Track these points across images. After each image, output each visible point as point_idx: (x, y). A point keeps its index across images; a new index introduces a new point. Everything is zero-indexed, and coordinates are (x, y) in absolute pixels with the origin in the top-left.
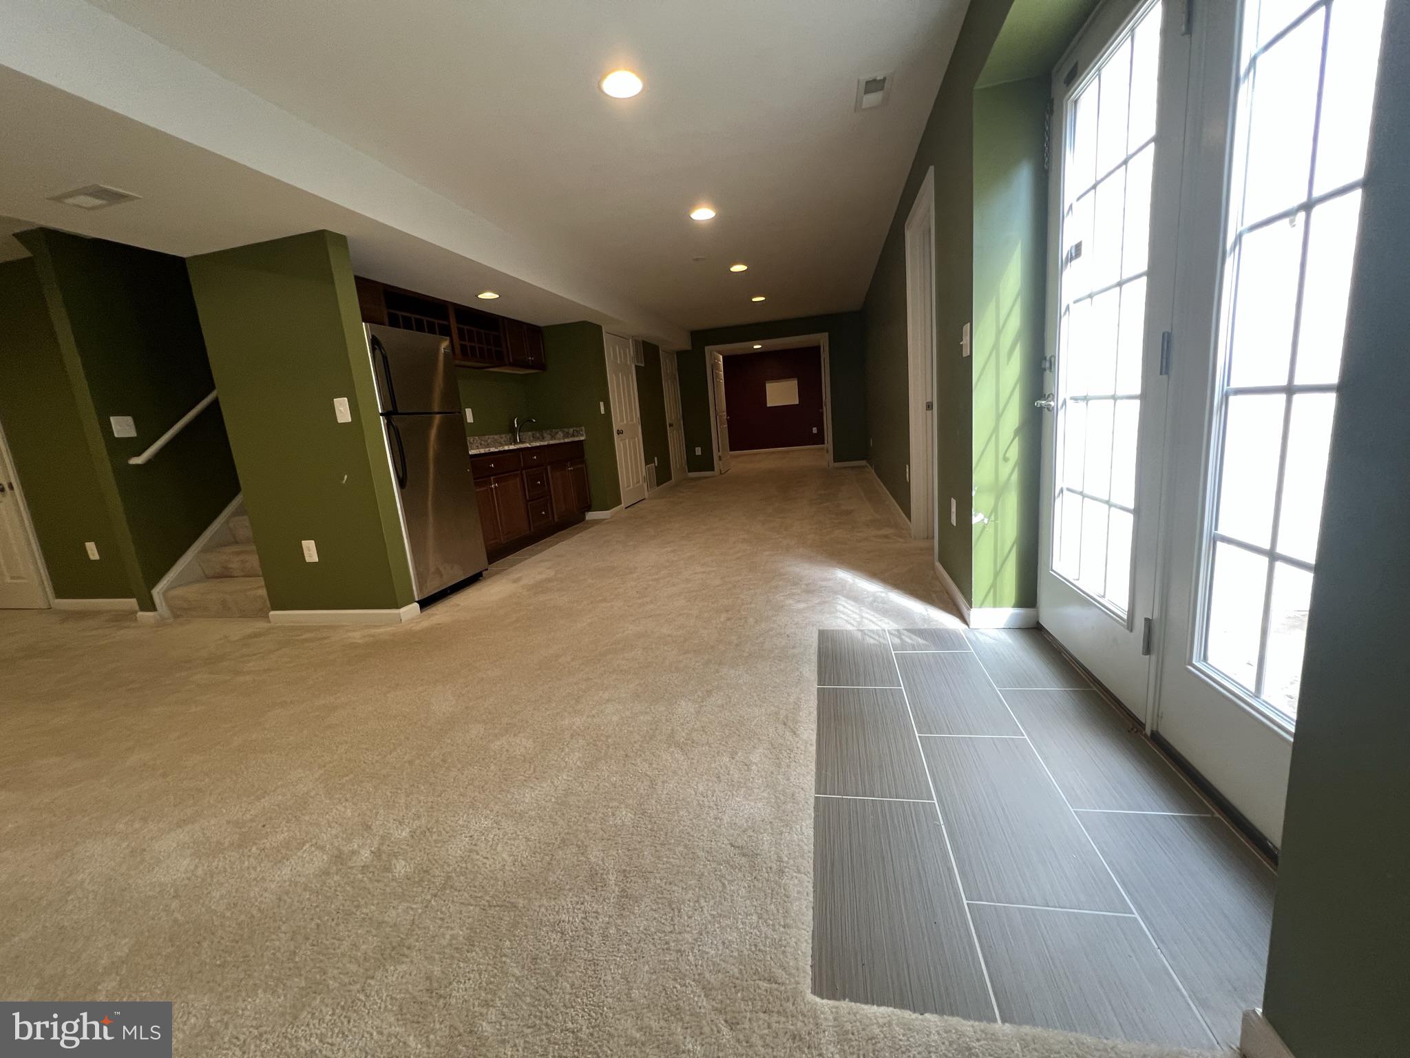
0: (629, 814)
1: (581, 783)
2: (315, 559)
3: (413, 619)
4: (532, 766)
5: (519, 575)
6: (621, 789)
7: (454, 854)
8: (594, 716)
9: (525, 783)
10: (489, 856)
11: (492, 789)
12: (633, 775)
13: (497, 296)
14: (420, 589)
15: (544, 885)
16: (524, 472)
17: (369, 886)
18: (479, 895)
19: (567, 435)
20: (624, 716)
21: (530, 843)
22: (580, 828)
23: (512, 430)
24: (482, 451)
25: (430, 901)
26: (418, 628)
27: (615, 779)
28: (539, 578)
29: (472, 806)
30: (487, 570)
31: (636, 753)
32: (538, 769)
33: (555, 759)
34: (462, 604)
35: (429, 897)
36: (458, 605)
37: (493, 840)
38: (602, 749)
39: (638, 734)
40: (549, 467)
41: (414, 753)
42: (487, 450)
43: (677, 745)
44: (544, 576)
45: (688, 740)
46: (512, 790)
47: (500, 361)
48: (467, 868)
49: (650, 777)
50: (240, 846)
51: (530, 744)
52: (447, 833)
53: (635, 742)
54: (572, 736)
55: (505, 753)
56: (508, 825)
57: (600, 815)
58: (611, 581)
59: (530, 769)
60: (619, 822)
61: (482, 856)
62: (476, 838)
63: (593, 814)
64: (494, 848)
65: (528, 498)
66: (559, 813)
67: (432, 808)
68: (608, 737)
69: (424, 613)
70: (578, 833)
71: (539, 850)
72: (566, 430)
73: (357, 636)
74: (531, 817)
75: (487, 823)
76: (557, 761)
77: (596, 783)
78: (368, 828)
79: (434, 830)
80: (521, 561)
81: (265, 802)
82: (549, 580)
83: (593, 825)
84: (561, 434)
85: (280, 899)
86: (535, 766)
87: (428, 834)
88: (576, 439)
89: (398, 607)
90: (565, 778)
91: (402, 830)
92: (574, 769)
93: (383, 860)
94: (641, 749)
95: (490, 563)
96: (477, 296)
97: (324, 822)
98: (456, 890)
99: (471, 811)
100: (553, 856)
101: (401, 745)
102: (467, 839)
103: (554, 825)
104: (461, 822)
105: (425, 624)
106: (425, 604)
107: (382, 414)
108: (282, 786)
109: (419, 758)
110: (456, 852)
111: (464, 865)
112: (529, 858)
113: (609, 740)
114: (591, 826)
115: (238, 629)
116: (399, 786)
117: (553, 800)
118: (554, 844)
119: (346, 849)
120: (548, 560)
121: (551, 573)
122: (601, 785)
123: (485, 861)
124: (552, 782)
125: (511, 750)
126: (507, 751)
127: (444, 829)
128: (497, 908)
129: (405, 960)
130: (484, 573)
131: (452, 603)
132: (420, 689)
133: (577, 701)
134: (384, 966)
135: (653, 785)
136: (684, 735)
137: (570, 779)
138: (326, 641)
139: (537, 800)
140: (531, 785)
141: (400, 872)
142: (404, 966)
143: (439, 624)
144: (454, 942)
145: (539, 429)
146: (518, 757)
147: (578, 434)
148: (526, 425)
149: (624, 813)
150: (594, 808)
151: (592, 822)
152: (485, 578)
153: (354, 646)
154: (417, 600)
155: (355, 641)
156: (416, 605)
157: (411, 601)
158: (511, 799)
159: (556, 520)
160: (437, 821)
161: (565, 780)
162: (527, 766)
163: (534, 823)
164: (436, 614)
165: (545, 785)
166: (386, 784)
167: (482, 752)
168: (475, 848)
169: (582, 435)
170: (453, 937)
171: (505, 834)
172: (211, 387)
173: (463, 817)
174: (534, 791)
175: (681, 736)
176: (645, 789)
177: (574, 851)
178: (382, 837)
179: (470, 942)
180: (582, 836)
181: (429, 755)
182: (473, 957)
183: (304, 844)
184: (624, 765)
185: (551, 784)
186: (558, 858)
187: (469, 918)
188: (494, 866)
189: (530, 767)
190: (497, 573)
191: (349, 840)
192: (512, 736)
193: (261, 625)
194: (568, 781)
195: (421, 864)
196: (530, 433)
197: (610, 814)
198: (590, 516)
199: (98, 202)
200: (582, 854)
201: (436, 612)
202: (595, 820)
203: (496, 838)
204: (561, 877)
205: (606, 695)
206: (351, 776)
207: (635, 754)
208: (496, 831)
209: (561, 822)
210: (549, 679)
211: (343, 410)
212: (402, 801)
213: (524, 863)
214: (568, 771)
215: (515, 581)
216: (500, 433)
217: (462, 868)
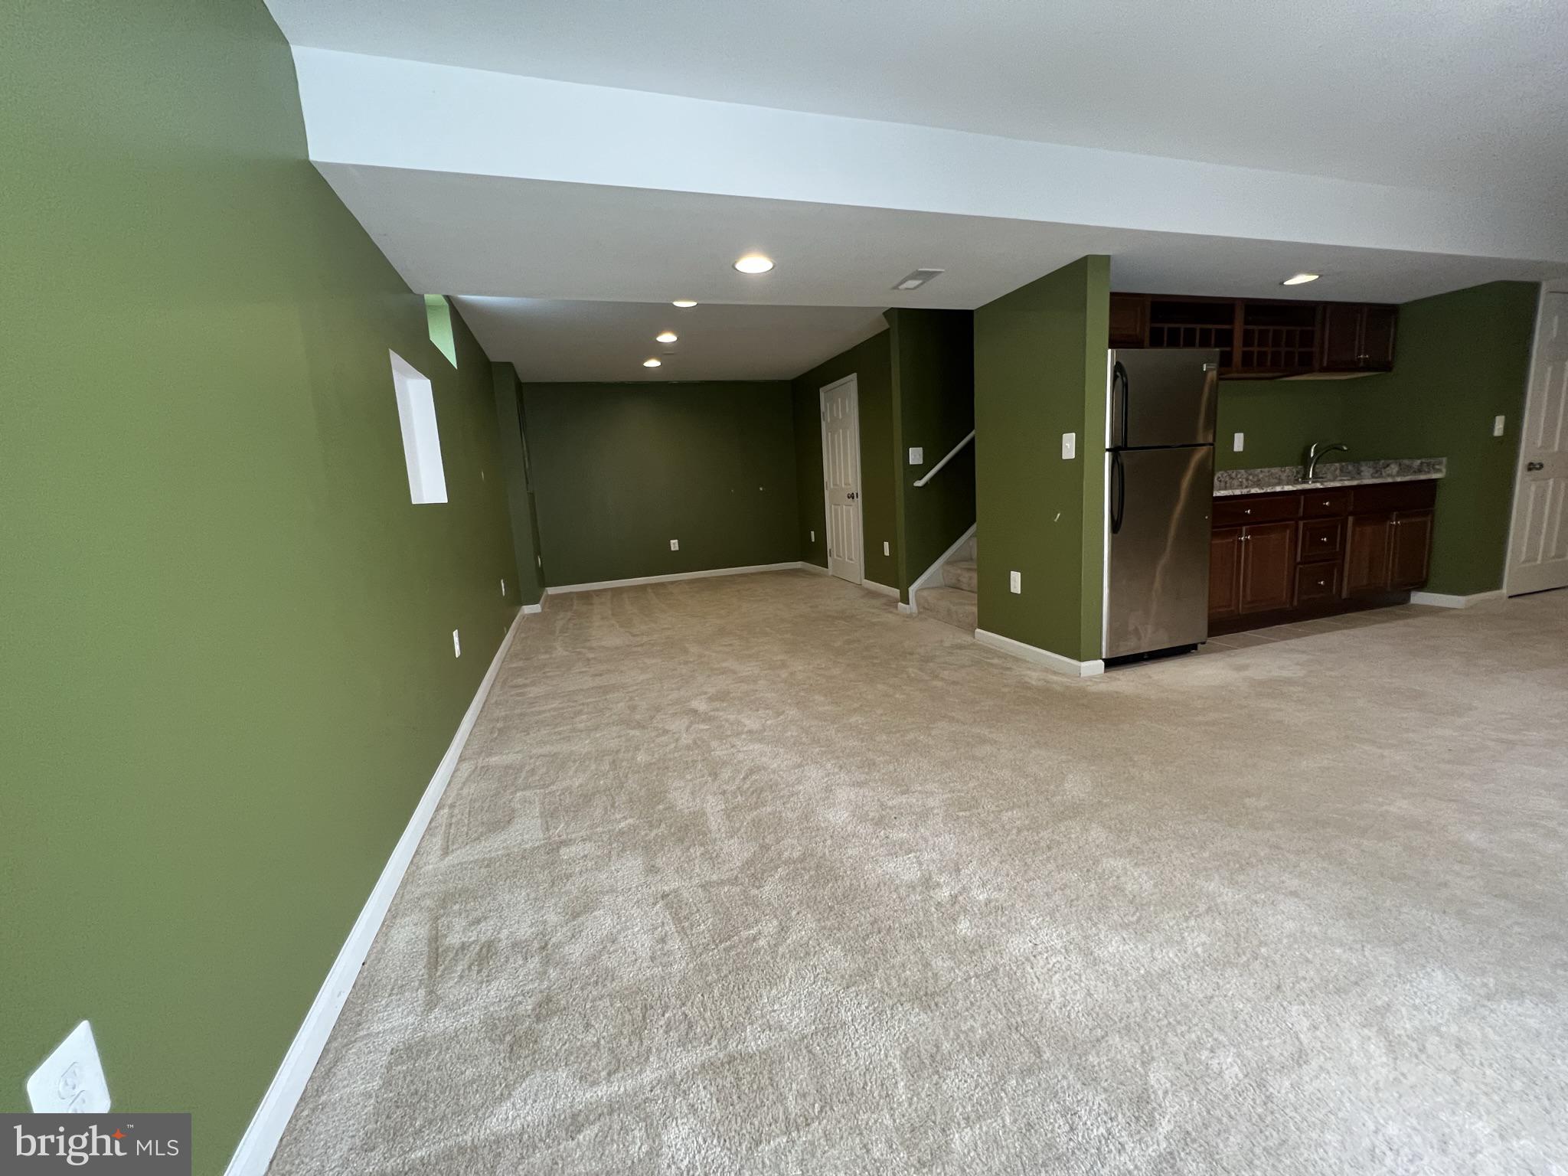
0: (1236, 1069)
1: (1189, 977)
2: (1019, 591)
3: (1094, 677)
4: (1138, 914)
5: (1248, 661)
6: (1243, 1026)
7: (1012, 950)
8: (1256, 902)
9: (1119, 928)
10: (1042, 978)
11: (1080, 908)
12: (1274, 1020)
13: (1317, 277)
14: (1110, 647)
15: (1080, 1058)
16: (1301, 524)
17: (935, 924)
18: (1013, 1010)
19: (1403, 470)
20: (1307, 929)
21: (1089, 999)
22: (1157, 1030)
23: (1305, 461)
24: (1237, 492)
25: (971, 978)
26: (1093, 688)
27: (1241, 1006)
28: (1276, 673)
29: (1052, 914)
30: (1204, 643)
31: (1298, 995)
32: (1142, 921)
33: (1171, 924)
34: (1155, 677)
35: (972, 974)
36: (1150, 677)
37: (1053, 966)
38: (1244, 953)
39: (1318, 970)
40: (1351, 519)
41: (1027, 822)
42: (1245, 491)
43: (1383, 1031)
44: (1285, 674)
45: (1414, 1040)
46: (1100, 926)
47: (1306, 364)
48: (1015, 973)
49: (1301, 1043)
50: (876, 824)
51: (1148, 885)
52: (1016, 924)
53: (1305, 979)
54: (1209, 910)
55: (1114, 878)
56: (1077, 962)
57: (1193, 1036)
58: (1405, 715)
59: (1133, 916)
60: (1215, 1067)
61: (1035, 973)
62: (1039, 950)
63: (1184, 1028)
64: (1051, 973)
65: (1299, 559)
66: (1140, 992)
67: (1015, 889)
68: (1261, 944)
69: (1108, 674)
70: (1153, 1034)
71: (1094, 1015)
72: (1406, 462)
73: (1034, 677)
74: (1105, 972)
75: (1059, 944)
76: (1172, 928)
77: (1210, 992)
78: (958, 870)
79: (1007, 912)
80: (1259, 642)
81: (903, 799)
82: (1289, 682)
83: (1176, 1039)
84: (1394, 468)
85: (879, 885)
86: (1141, 915)
87: (1000, 912)
88: (1423, 477)
89: (1080, 660)
90: (1171, 955)
91: (983, 892)
92: (1189, 953)
93: (952, 909)
94: (1309, 993)
95: (1210, 635)
96: (1282, 284)
97: (931, 842)
98: (996, 986)
99: (1048, 919)
100: (1107, 1035)
101: (1020, 807)
102: (1030, 944)
103: (1127, 1002)
104: (1033, 923)
105: (1103, 687)
106: (1111, 664)
107: (1108, 450)
108: (920, 792)
109: (1028, 831)
110: (1014, 950)
111: (1015, 968)
112: (1080, 1015)
113: (1263, 950)
114: (1172, 1039)
115: (952, 637)
116: (998, 847)
117: (1142, 972)
118: (1116, 1023)
119: (935, 878)
120: (1303, 652)
121: (1299, 673)
122: (1216, 999)
123: (1035, 980)
124: (1152, 950)
125: (1123, 879)
126: (1118, 877)
127: (1015, 918)
128: (1022, 1039)
129: (929, 1012)
130: (1199, 646)
131: (1143, 673)
132: (1064, 757)
133: (1242, 869)
134: (913, 1003)
135: (1300, 1057)
136: (1408, 1026)
137: (1176, 960)
138: (1008, 672)
139: (1122, 957)
140: (1125, 936)
141: (961, 931)
142: (925, 1016)
143: (1117, 692)
144: (971, 1034)
145: (1353, 458)
146: (1127, 893)
147: (1432, 467)
148: (1330, 453)
149: (1229, 1060)
150: (1190, 1020)
151: (1177, 1035)
152: (1199, 653)
153: (1026, 686)
154: (1104, 657)
155: (1029, 681)
156: (1101, 663)
157: (1096, 656)
158: (1095, 935)
159: (1344, 595)
160: (1013, 905)
161: (1169, 957)
162: (1132, 910)
163: (1105, 981)
164: (1119, 680)
165: (1141, 948)
166: (990, 839)
167: (1091, 862)
168: (1032, 958)
169: (1439, 471)
170: (972, 1029)
171: (1068, 968)
172: (972, 428)
173: (1038, 918)
174: (1124, 945)
175: (1404, 1024)
176: (1281, 1054)
177: (1135, 1051)
178: (964, 888)
179: (984, 1046)
180: (1154, 1042)
181: (1038, 833)
182: (978, 1064)
183: (911, 852)
184: (1268, 998)
185: (1149, 950)
186: (1111, 1042)
187: (994, 1023)
188: (1040, 992)
189: (1134, 914)
190: (1220, 650)
191: (941, 872)
192: (1133, 863)
193: (966, 639)
194: (1173, 962)
195: (980, 937)
196: (1337, 465)
197: (1209, 1046)
198: (1419, 598)
199: (916, 283)
200: (1143, 1063)
201: (1121, 677)
202: (1183, 1037)
203: (1058, 965)
204: (1103, 1066)
205: (1293, 883)
206: (968, 813)
207: (1295, 996)
208: (1060, 958)
209: (1137, 1004)
210: (1216, 819)
211: (1069, 446)
212: (995, 864)
213: (1073, 1016)
214: (1179, 951)
215: (1240, 668)
216: (1282, 465)
217: (1011, 969)
